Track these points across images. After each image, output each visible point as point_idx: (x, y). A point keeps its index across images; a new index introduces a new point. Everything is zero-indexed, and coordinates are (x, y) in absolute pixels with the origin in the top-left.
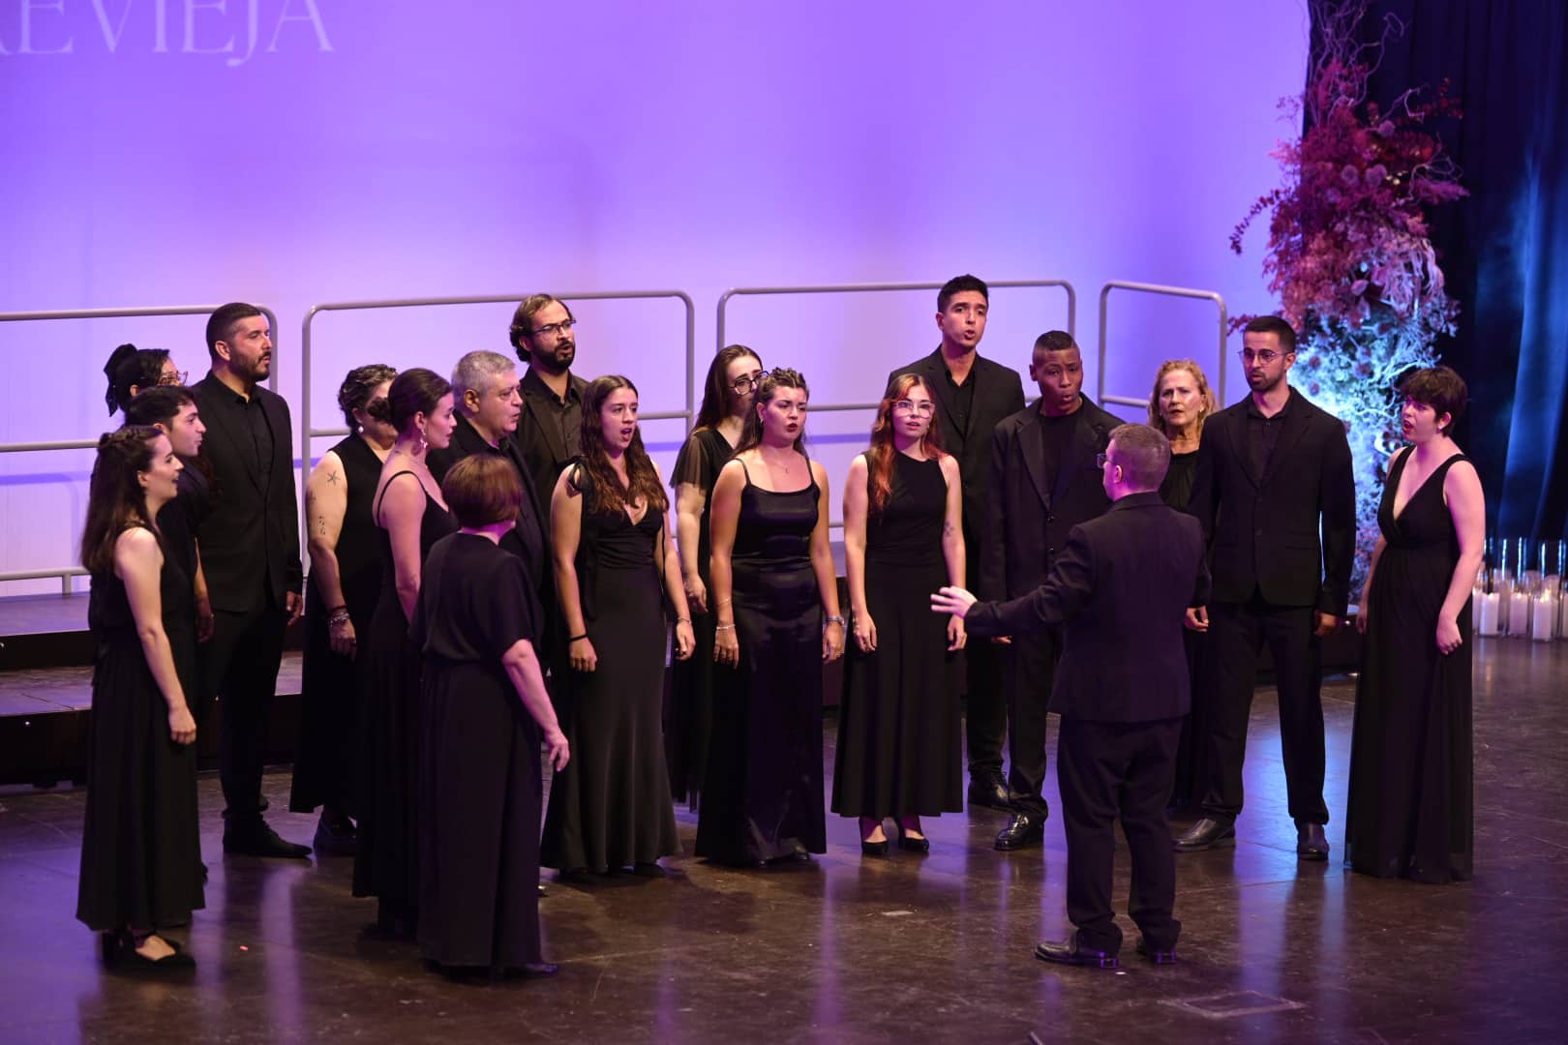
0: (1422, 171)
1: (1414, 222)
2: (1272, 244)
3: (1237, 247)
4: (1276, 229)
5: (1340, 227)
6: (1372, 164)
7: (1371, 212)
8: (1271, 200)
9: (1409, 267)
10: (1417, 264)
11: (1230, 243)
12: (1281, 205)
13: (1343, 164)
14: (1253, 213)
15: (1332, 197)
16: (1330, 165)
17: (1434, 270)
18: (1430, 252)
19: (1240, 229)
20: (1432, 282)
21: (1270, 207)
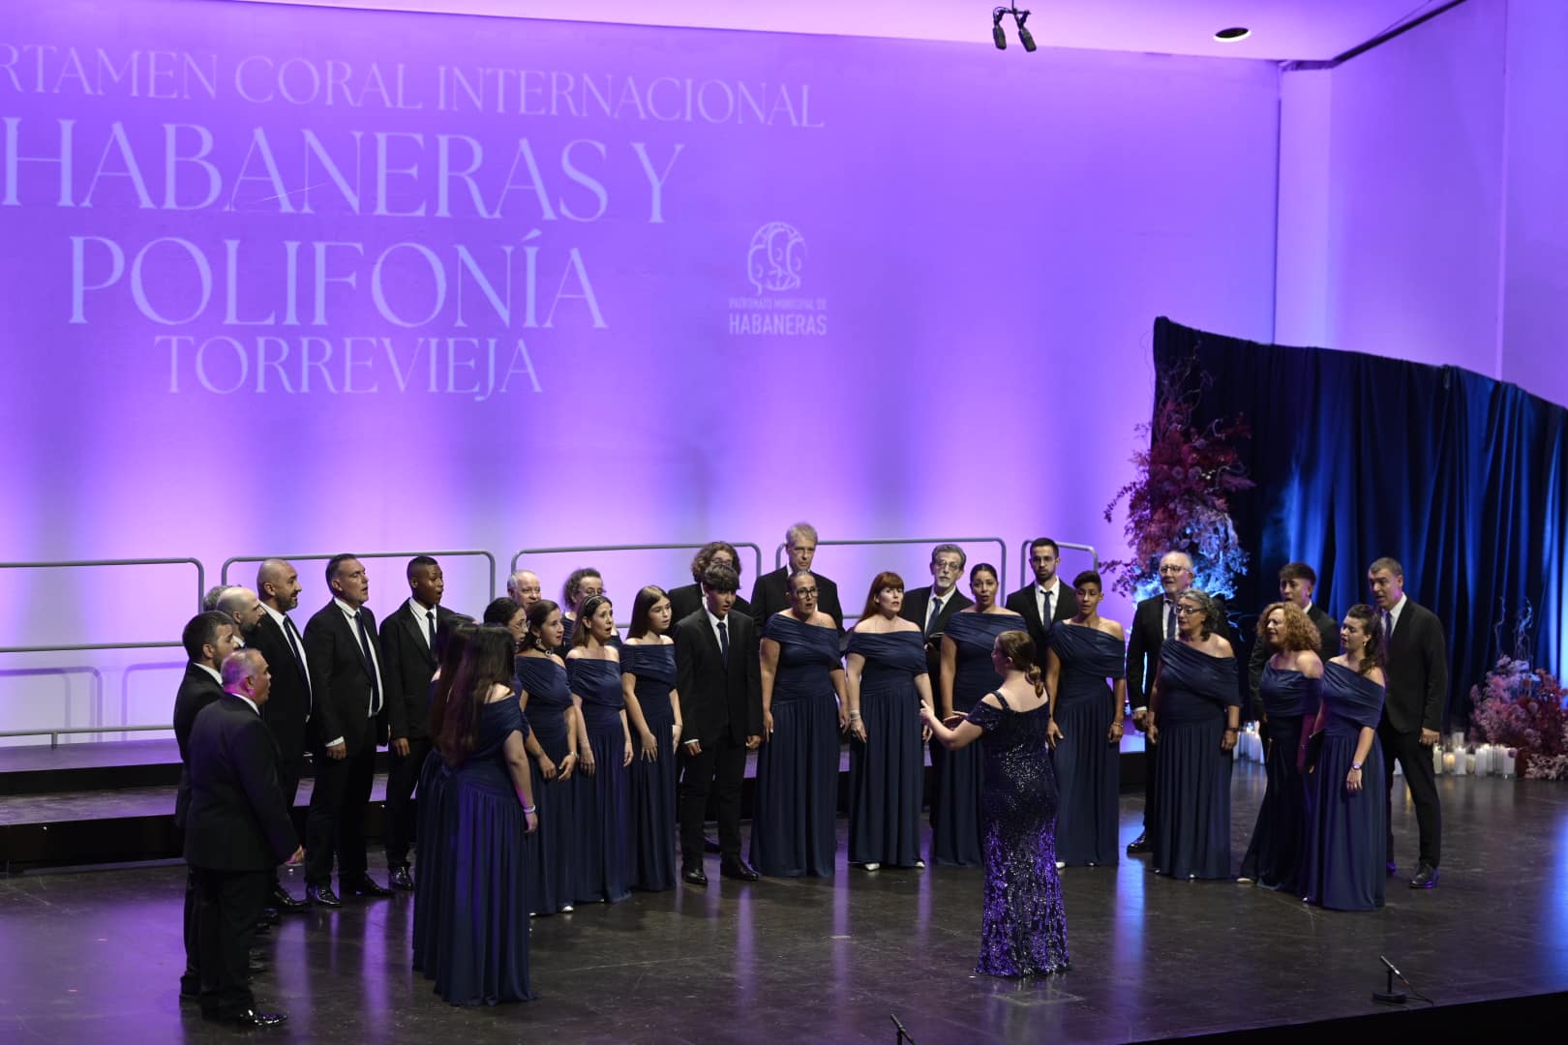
0: (1224, 470)
1: (1220, 502)
2: (1130, 516)
3: (1108, 518)
4: (1132, 507)
5: (1172, 506)
6: (1192, 466)
7: (1193, 496)
8: (1130, 489)
9: (1216, 531)
10: (1222, 529)
11: (1104, 515)
12: (1137, 492)
13: (1175, 465)
14: (1119, 496)
15: (1167, 486)
16: (1165, 467)
17: (1232, 533)
18: (1230, 522)
19: (1111, 507)
20: (1230, 541)
21: (1130, 493)
